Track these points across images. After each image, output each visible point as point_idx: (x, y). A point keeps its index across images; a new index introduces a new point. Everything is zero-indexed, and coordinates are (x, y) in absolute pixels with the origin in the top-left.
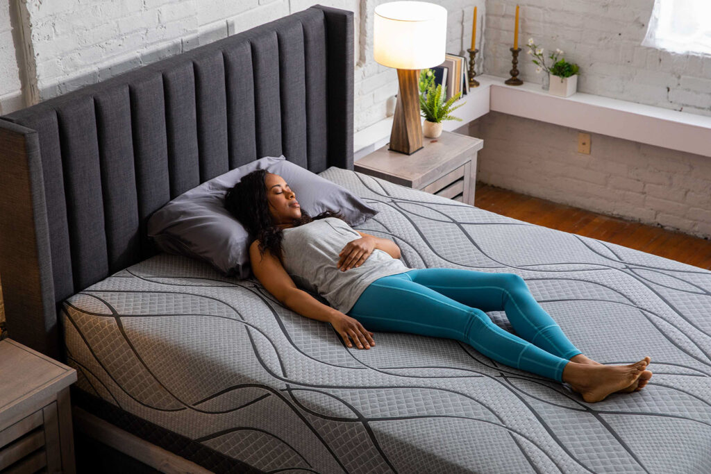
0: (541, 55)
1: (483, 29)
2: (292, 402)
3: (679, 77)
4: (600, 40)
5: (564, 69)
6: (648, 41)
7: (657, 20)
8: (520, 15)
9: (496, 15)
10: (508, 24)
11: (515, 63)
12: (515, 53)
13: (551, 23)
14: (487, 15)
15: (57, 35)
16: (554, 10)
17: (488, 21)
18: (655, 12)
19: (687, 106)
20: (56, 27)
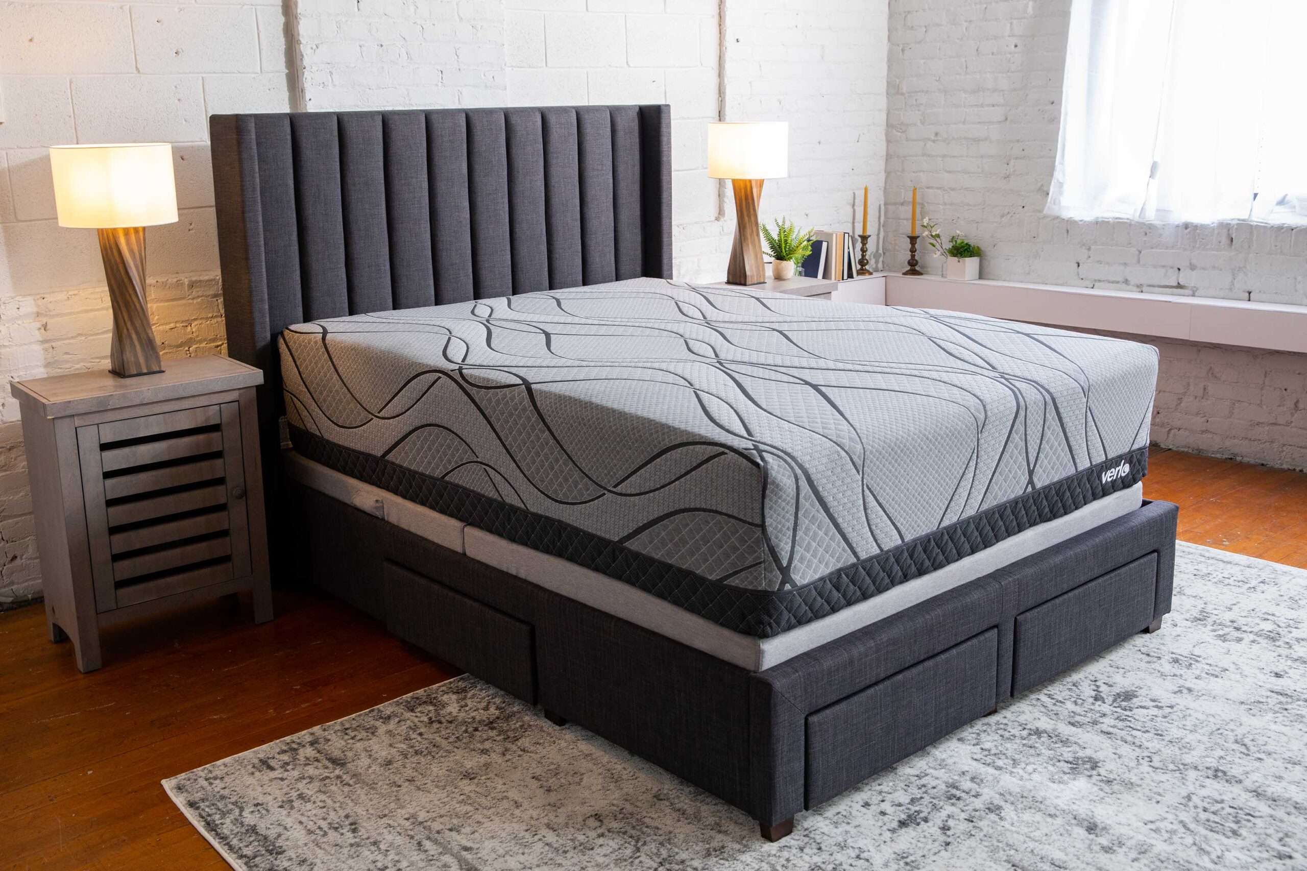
0: (938, 236)
1: (882, 221)
2: (460, 380)
3: (1089, 249)
4: (1002, 216)
5: (962, 250)
6: (1051, 208)
7: (1061, 184)
8: (918, 199)
9: (895, 204)
10: (906, 212)
11: (913, 251)
12: (913, 239)
13: (951, 204)
14: (885, 204)
15: (335, 86)
16: (953, 189)
17: (886, 211)
18: (1057, 175)
19: (1099, 281)
20: (333, 76)
